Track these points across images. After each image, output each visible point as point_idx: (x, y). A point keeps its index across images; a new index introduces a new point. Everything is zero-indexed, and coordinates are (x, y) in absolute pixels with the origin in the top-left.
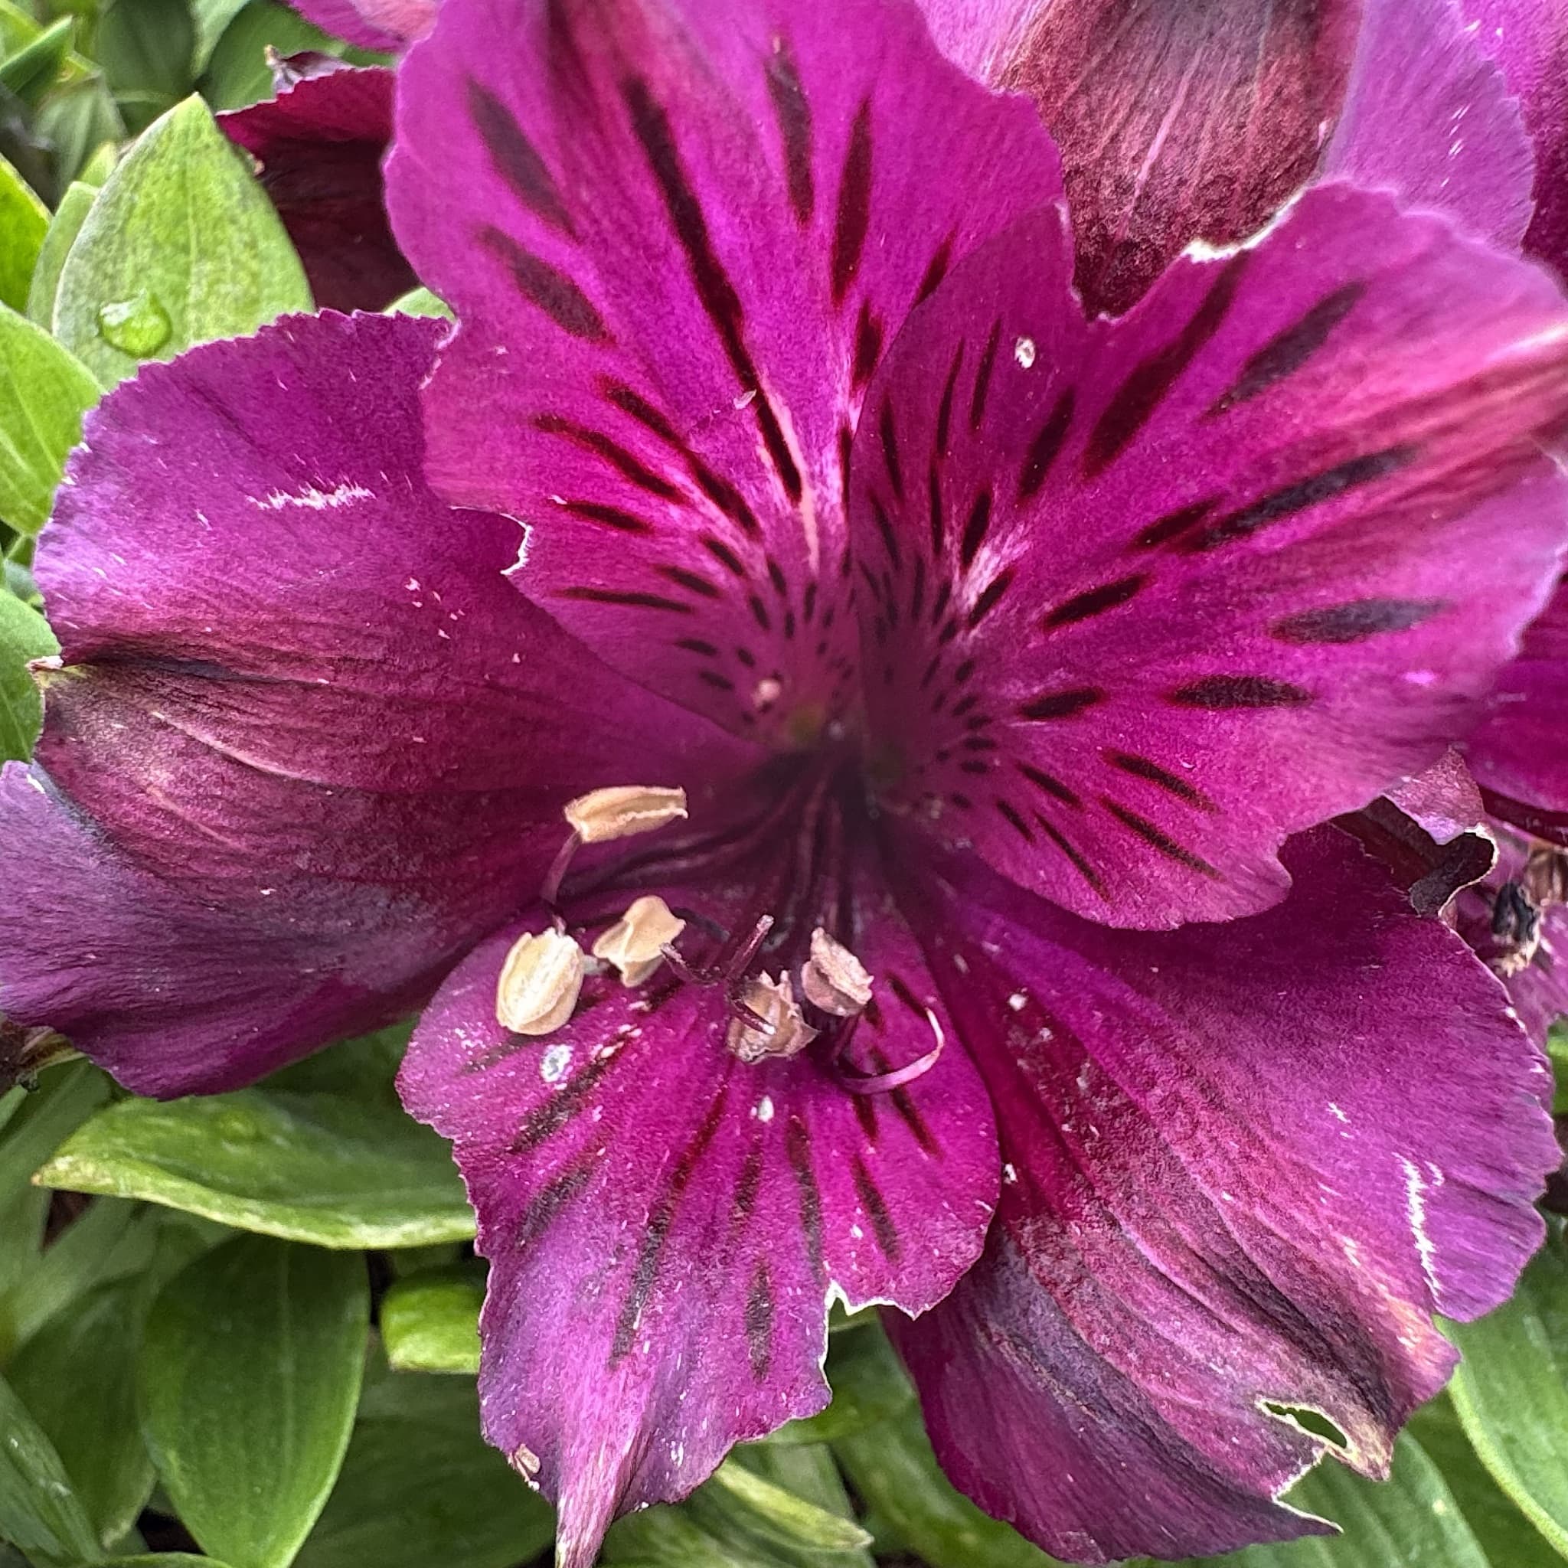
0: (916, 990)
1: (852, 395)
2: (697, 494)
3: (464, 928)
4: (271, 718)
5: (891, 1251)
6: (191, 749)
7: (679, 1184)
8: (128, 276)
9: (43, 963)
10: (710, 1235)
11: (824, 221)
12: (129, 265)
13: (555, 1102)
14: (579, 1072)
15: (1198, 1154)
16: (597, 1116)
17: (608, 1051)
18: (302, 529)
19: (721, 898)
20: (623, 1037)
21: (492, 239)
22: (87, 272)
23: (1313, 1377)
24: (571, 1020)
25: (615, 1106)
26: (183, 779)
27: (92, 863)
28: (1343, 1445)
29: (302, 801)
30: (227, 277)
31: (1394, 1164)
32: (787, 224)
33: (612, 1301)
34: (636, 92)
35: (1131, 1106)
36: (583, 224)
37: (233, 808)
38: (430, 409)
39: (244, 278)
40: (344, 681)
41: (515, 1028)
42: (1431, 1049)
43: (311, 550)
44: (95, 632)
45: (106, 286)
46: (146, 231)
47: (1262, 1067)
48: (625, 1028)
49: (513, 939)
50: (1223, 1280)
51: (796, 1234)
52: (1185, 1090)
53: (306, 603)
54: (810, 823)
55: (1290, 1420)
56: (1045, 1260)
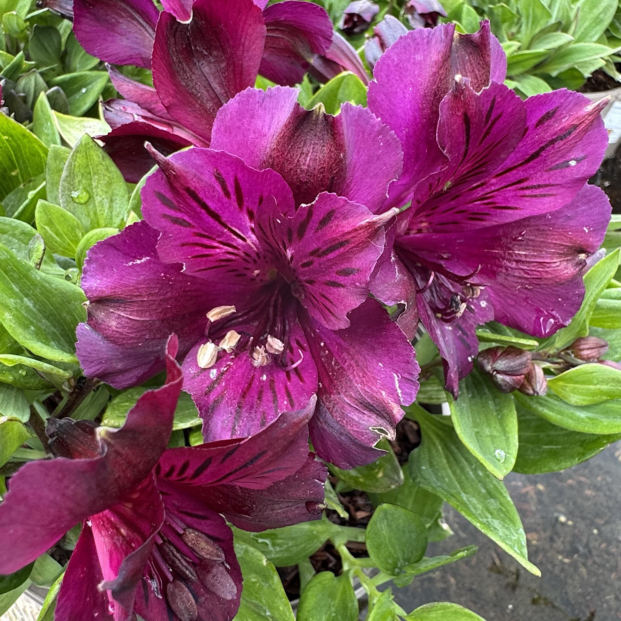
0: (302, 343)
1: (251, 222)
2: (222, 246)
3: (187, 344)
4: (136, 309)
5: (292, 406)
6: (119, 317)
7: (244, 397)
8: (77, 184)
9: (93, 364)
10: (252, 407)
11: (233, 197)
12: (76, 181)
13: (214, 382)
14: (219, 375)
15: (354, 377)
16: (224, 384)
17: (225, 369)
18: (136, 268)
19: (252, 326)
20: (229, 365)
21: (165, 216)
22: (66, 184)
23: (381, 421)
24: (216, 363)
25: (228, 381)
26: (119, 323)
27: (102, 343)
28: (387, 434)
29: (145, 324)
30: (102, 178)
31: (392, 374)
32: (226, 200)
33: (230, 424)
34: (188, 190)
35: (342, 367)
36: (182, 210)
37: (130, 328)
38: (158, 251)
39: (106, 178)
40: (151, 298)
41: (202, 367)
42: (396, 350)
43: (138, 272)
44: (96, 297)
45: (72, 187)
46: (79, 171)
47: (366, 356)
48: (229, 363)
49: (200, 345)
50: (361, 403)
51: (271, 405)
52: (352, 362)
53: (139, 284)
54: (272, 304)
55: (376, 431)
56: (328, 403)
